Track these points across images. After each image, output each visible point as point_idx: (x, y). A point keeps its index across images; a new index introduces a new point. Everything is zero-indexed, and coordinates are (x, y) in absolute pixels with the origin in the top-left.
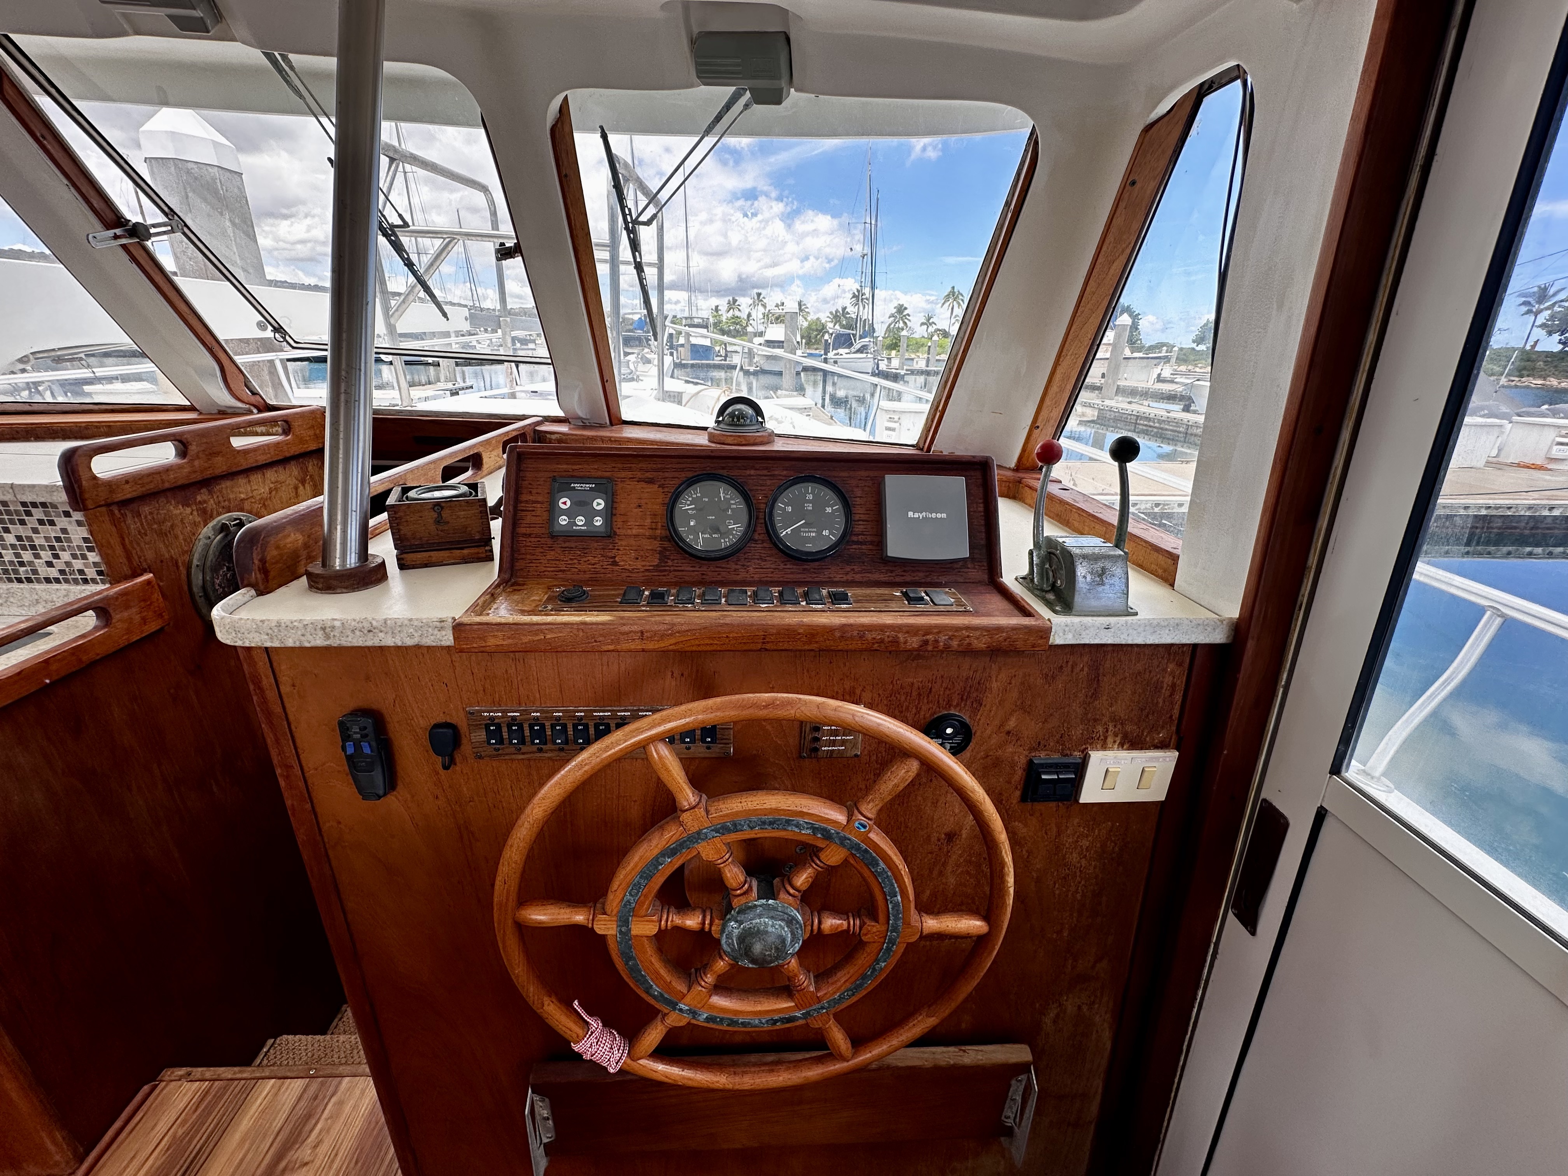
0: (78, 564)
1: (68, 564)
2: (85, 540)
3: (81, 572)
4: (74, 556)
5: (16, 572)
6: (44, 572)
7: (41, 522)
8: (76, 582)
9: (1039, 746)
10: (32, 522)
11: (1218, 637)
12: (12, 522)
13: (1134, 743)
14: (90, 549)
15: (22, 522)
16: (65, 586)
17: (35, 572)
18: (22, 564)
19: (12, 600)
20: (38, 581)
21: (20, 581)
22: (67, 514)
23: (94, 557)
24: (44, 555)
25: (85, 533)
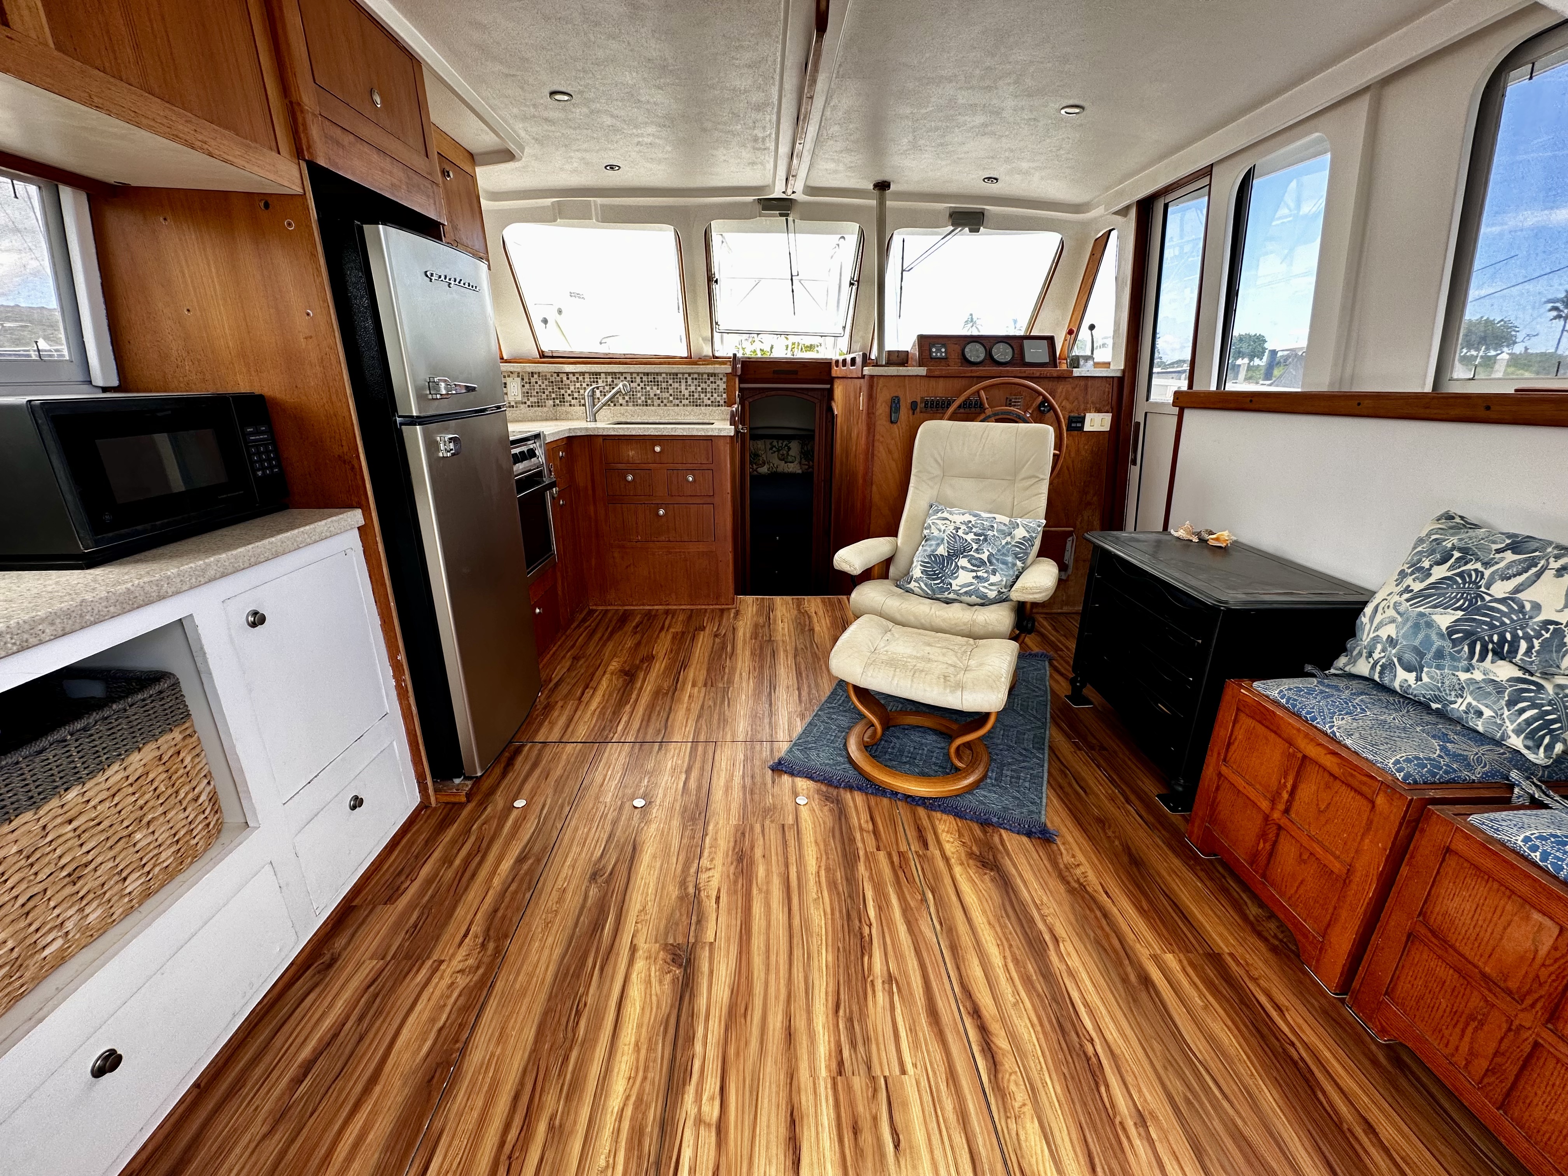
0: (719, 399)
1: (715, 399)
2: (724, 389)
3: (718, 402)
4: (718, 396)
5: (696, 402)
6: (706, 401)
7: (712, 382)
8: (716, 406)
9: (1071, 411)
11: (1119, 374)
12: (702, 382)
13: (1099, 411)
14: (724, 393)
15: (705, 382)
16: (711, 408)
17: (703, 402)
18: (700, 399)
19: (692, 413)
20: (703, 406)
21: (696, 406)
22: (721, 379)
23: (725, 396)
24: (709, 395)
25: (724, 386)
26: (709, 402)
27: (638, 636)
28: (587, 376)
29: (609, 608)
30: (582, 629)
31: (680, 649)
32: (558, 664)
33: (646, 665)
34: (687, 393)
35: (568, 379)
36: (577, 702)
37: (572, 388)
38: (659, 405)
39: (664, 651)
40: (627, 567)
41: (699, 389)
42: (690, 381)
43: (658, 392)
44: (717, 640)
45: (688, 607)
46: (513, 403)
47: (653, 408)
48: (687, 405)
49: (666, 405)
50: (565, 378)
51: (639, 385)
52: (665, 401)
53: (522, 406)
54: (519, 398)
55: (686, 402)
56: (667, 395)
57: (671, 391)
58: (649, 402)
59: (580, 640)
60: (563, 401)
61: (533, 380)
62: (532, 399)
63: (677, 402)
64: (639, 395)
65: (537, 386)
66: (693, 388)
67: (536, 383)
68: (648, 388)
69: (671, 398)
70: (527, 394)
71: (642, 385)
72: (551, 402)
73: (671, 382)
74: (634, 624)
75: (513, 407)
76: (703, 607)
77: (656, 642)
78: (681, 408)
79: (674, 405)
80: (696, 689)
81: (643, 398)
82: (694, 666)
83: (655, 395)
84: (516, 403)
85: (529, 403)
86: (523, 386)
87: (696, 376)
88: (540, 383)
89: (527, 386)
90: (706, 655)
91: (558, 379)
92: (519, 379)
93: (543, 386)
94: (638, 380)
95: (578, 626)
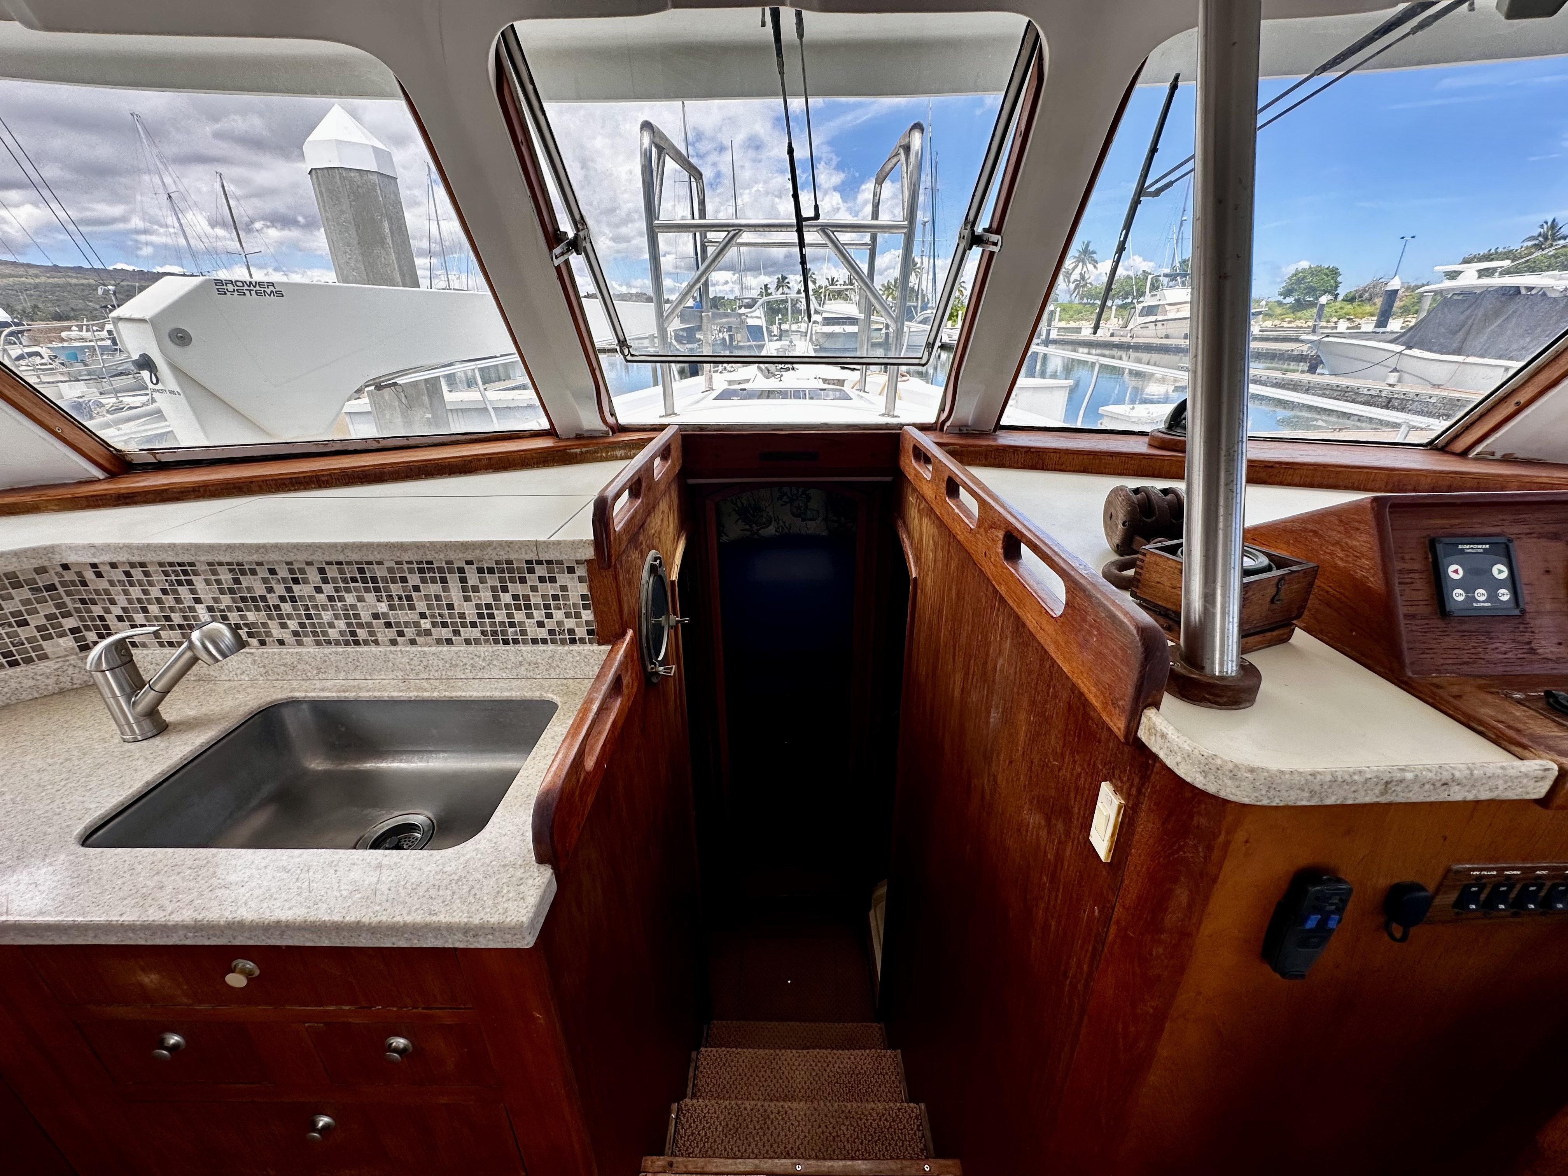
0: (570, 623)
3: (571, 631)
4: (568, 615)
5: (504, 633)
6: (533, 631)
7: (542, 580)
8: (563, 642)
10: (532, 580)
12: (512, 581)
14: (585, 607)
15: (523, 580)
16: (551, 647)
17: (524, 633)
18: (512, 625)
19: (495, 662)
20: (525, 642)
21: (506, 642)
22: (571, 571)
23: (587, 615)
24: (537, 615)
25: (584, 589)
26: (543, 633)
34: (470, 611)
35: (98, 575)
38: (394, 642)
42: (473, 579)
43: (383, 607)
47: (374, 649)
48: (477, 642)
49: (413, 642)
50: (90, 575)
51: (319, 590)
52: (410, 632)
55: (475, 633)
56: (413, 616)
57: (421, 606)
58: (362, 634)
63: (446, 633)
64: (327, 616)
66: (486, 596)
68: (349, 598)
69: (426, 624)
71: (328, 589)
72: (67, 643)
73: (413, 580)
81: (341, 624)
83: (376, 616)
87: (492, 565)
94: (313, 576)
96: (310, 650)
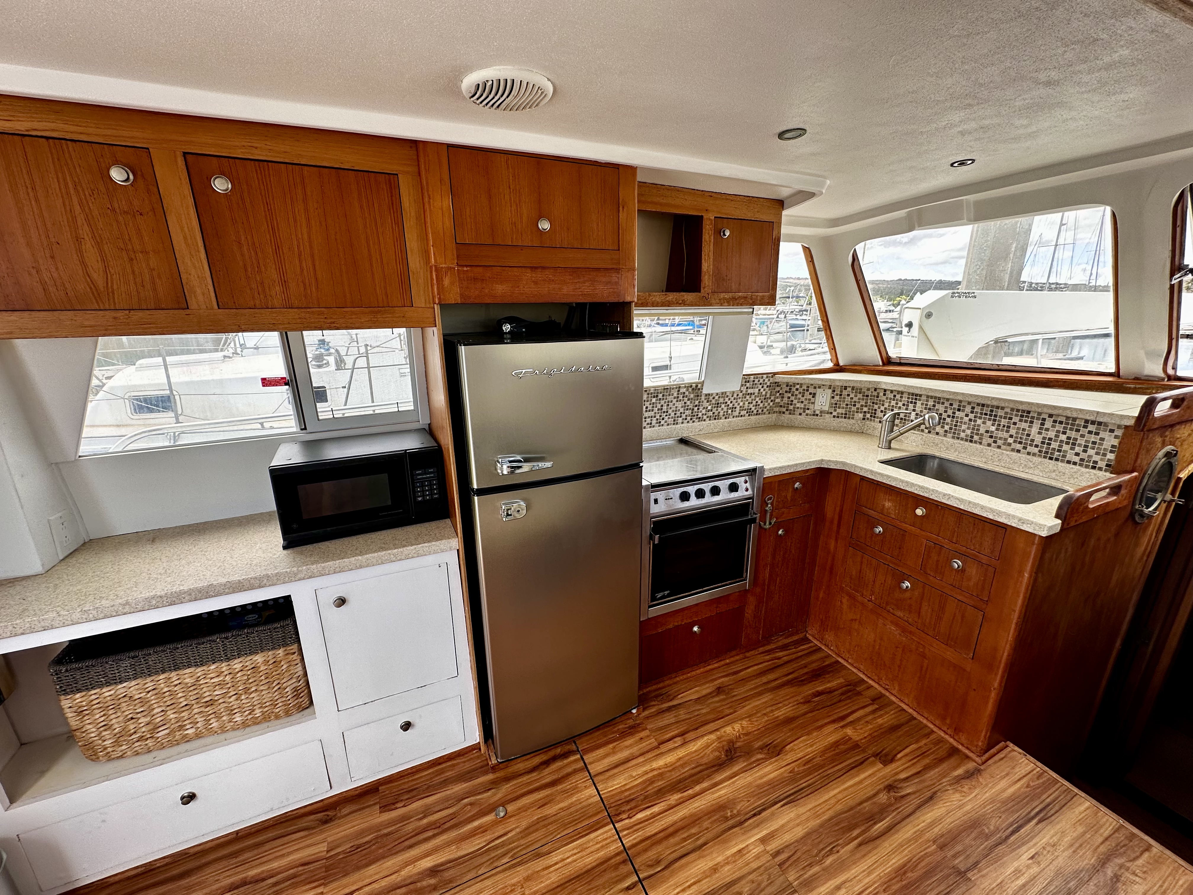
0: (1096, 458)
1: (1090, 456)
2: (1113, 446)
4: (1097, 453)
5: (1052, 454)
6: (1071, 456)
8: (1087, 466)
10: (1084, 431)
12: (1071, 429)
14: (1111, 452)
15: (1078, 431)
16: (1078, 467)
17: (1064, 456)
18: (1059, 451)
19: (1039, 467)
20: (1062, 461)
21: (1051, 459)
22: (1112, 431)
23: (1111, 456)
24: (1077, 449)
25: (1116, 442)
26: (1077, 459)
27: (804, 708)
28: (905, 395)
29: (823, 648)
30: (768, 657)
31: (821, 767)
32: (699, 686)
33: (760, 756)
34: (1038, 439)
35: (884, 395)
36: (656, 744)
37: (886, 405)
38: (989, 445)
39: (799, 755)
40: (852, 620)
41: (1063, 437)
42: (1048, 424)
43: (993, 428)
44: (883, 798)
45: (910, 711)
46: (818, 412)
47: (978, 446)
48: (1034, 455)
49: (999, 447)
50: (881, 394)
51: (967, 415)
52: (1000, 442)
53: (827, 416)
54: (826, 408)
55: (1036, 450)
56: (1006, 435)
57: (1013, 432)
58: (976, 438)
59: (749, 670)
60: (874, 415)
61: (845, 393)
62: (839, 411)
63: (1019, 446)
64: (964, 427)
65: (848, 399)
66: (1052, 434)
67: (848, 395)
68: (979, 422)
69: (1010, 440)
70: (835, 406)
71: (971, 416)
72: (861, 415)
73: (1016, 419)
74: (820, 689)
75: (817, 415)
76: (932, 726)
77: (808, 734)
78: (1023, 456)
79: (1013, 450)
80: (761, 848)
81: (969, 432)
82: (802, 810)
83: (987, 432)
84: (821, 412)
85: (835, 414)
86: (833, 397)
87: (1063, 419)
88: (852, 395)
89: (837, 398)
90: (839, 807)
91: (875, 393)
92: (830, 391)
93: (855, 399)
94: (968, 409)
95: (769, 652)
96: (949, 440)
